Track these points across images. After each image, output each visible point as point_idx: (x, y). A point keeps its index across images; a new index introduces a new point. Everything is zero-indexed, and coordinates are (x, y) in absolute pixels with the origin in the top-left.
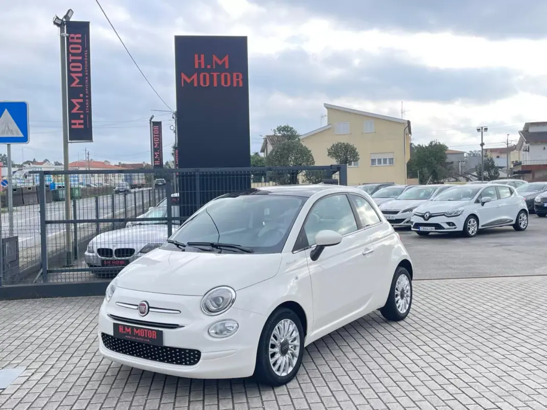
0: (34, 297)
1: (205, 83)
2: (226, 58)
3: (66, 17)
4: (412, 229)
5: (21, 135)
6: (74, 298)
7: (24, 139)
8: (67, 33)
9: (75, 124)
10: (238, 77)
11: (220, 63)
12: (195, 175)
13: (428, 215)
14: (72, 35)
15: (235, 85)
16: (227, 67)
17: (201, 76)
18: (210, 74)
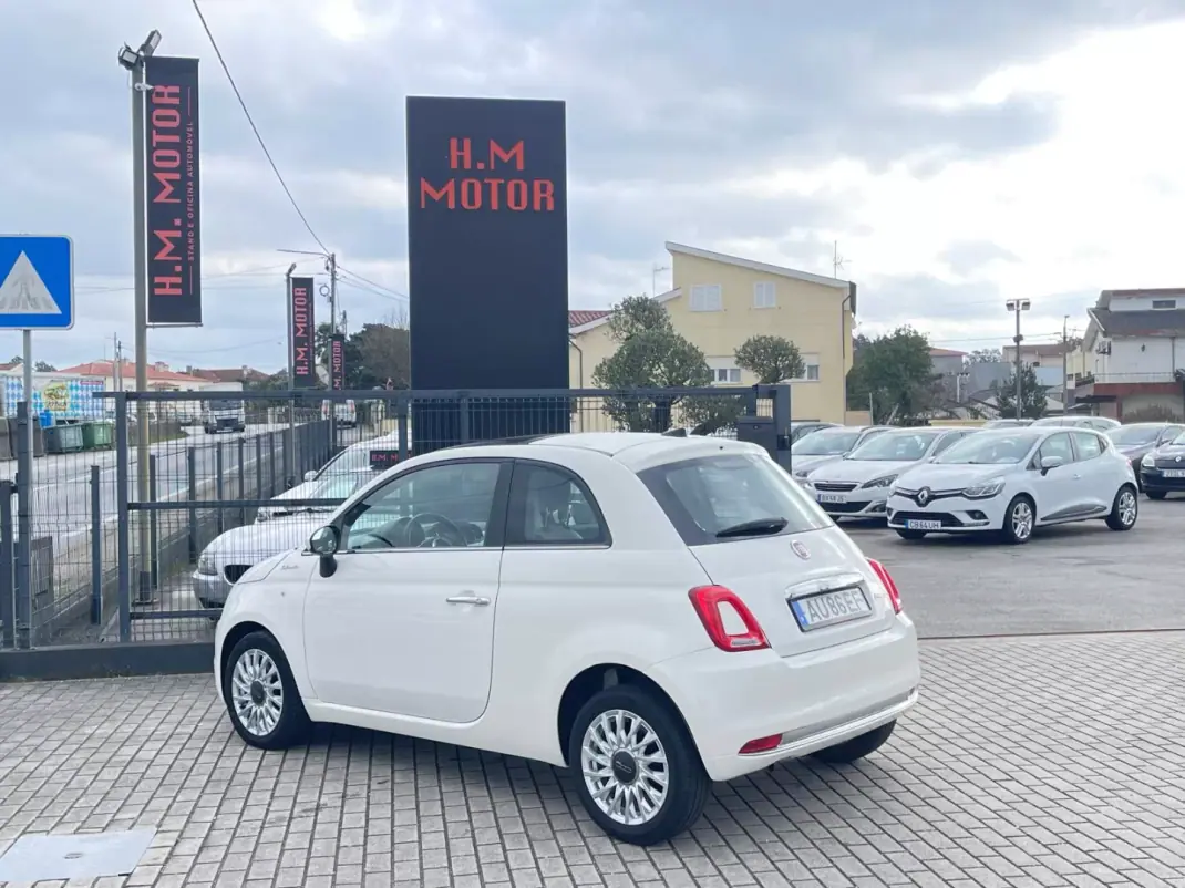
0: (102, 674)
2: (519, 149)
3: (143, 48)
4: (890, 525)
5: (56, 310)
6: (192, 675)
7: (63, 320)
8: (148, 82)
9: (163, 285)
11: (506, 158)
12: (458, 406)
13: (926, 496)
14: (160, 89)
15: (537, 207)
16: (520, 166)
18: (483, 184)
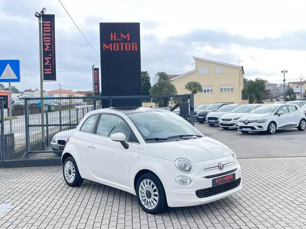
0: (21, 167)
1: (116, 49)
2: (128, 35)
3: (42, 12)
4: (238, 130)
5: (16, 78)
6: (43, 167)
7: (18, 80)
8: (42, 21)
9: (47, 71)
10: (134, 45)
11: (125, 37)
12: (109, 100)
13: (247, 122)
14: (45, 22)
15: (133, 50)
16: (128, 40)
17: (114, 44)
18: (119, 44)
